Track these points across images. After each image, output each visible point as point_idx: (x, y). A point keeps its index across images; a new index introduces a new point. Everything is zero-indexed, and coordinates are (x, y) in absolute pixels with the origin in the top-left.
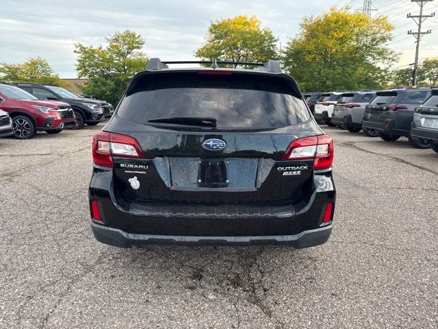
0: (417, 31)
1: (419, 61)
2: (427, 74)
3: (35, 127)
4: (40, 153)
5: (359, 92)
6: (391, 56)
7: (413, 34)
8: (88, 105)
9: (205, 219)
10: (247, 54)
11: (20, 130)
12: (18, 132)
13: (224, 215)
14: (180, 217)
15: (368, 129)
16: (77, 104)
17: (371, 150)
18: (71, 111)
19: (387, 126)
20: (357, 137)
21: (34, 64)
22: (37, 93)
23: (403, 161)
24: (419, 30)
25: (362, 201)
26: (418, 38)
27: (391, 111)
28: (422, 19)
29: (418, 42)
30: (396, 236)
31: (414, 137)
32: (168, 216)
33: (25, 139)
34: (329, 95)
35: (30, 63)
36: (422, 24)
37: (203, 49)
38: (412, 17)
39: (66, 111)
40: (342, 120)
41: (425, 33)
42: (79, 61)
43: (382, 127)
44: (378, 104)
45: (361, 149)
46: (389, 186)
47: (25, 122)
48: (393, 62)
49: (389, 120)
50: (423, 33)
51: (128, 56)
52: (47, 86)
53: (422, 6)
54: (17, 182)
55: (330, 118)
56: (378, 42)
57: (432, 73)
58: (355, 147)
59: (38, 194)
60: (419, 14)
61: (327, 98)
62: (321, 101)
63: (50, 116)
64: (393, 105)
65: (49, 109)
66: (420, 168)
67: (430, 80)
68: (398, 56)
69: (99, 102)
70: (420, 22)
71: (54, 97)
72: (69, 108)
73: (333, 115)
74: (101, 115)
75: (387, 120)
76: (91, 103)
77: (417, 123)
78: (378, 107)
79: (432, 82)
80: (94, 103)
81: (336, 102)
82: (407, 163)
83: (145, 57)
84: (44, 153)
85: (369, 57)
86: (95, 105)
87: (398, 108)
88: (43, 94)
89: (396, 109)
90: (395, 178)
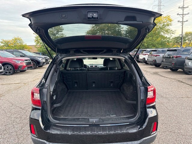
0: (182, 21)
1: (183, 33)
2: (187, 38)
3: (14, 70)
4: (15, 82)
5: (159, 49)
6: (171, 32)
7: (180, 22)
8: (38, 58)
9: (90, 135)
10: (108, 33)
11: (7, 71)
12: (7, 72)
13: (100, 133)
14: (77, 134)
15: (164, 66)
16: (33, 58)
17: (166, 76)
18: (31, 62)
19: (173, 65)
20: (159, 69)
21: (16, 39)
22: (16, 54)
23: (182, 82)
24: (183, 20)
25: (166, 105)
26: (183, 24)
27: (174, 58)
28: (184, 15)
29: (182, 25)
30: (185, 126)
31: (186, 70)
32: (70, 134)
33: (9, 75)
34: (145, 51)
35: (14, 39)
36: (184, 18)
37: (89, 31)
38: (180, 15)
39: (28, 62)
40: (152, 62)
41: (185, 21)
42: (36, 37)
43: (171, 65)
44: (168, 55)
45: (161, 76)
46: (177, 97)
47: (9, 68)
48: (173, 34)
49: (174, 62)
50: (184, 21)
51: (57, 35)
52: (20, 51)
53: (183, 10)
54: (3, 99)
55: (147, 61)
56: (166, 26)
57: (189, 38)
58: (159, 75)
59: (11, 106)
60: (182, 13)
61: (144, 52)
62: (142, 53)
63: (21, 65)
64: (175, 56)
65: (20, 61)
66: (190, 85)
67: (188, 41)
68: (175, 32)
69: (43, 56)
70: (183, 17)
71: (23, 55)
72: (30, 60)
73: (148, 59)
74: (45, 62)
75: (173, 62)
76: (39, 57)
77: (187, 64)
78: (169, 56)
79: (189, 42)
80: (41, 57)
81: (149, 54)
82: (184, 83)
83: (64, 35)
84: (17, 82)
85: (162, 33)
86: (41, 58)
87: (178, 57)
88: (19, 54)
89: (177, 57)
90: (180, 92)
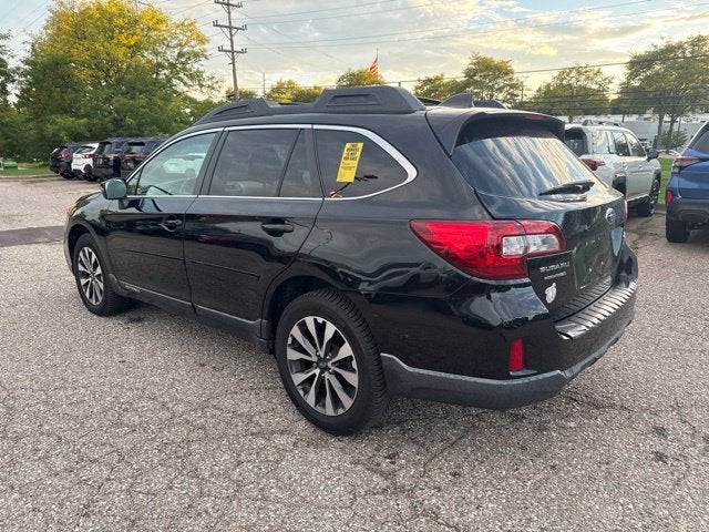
7: (226, 51)
24: (232, 47)
26: (233, 59)
28: (233, 31)
29: (233, 63)
36: (234, 39)
38: (220, 26)
41: (240, 52)
50: (237, 52)
53: (229, 13)
56: (188, 59)
60: (228, 24)
70: (231, 35)
85: (178, 82)
